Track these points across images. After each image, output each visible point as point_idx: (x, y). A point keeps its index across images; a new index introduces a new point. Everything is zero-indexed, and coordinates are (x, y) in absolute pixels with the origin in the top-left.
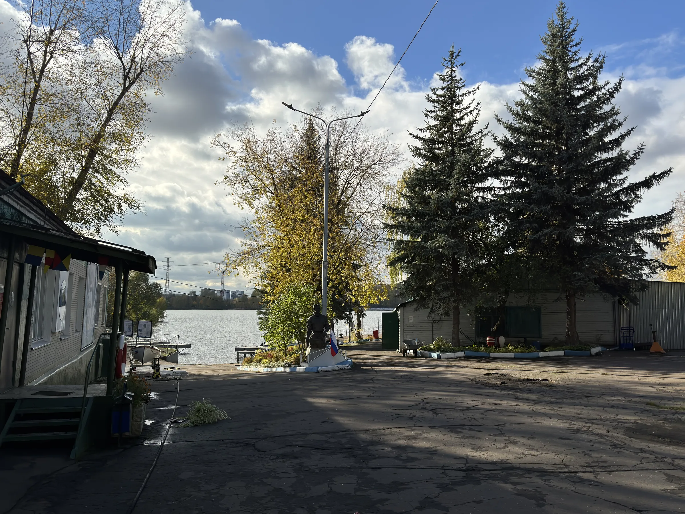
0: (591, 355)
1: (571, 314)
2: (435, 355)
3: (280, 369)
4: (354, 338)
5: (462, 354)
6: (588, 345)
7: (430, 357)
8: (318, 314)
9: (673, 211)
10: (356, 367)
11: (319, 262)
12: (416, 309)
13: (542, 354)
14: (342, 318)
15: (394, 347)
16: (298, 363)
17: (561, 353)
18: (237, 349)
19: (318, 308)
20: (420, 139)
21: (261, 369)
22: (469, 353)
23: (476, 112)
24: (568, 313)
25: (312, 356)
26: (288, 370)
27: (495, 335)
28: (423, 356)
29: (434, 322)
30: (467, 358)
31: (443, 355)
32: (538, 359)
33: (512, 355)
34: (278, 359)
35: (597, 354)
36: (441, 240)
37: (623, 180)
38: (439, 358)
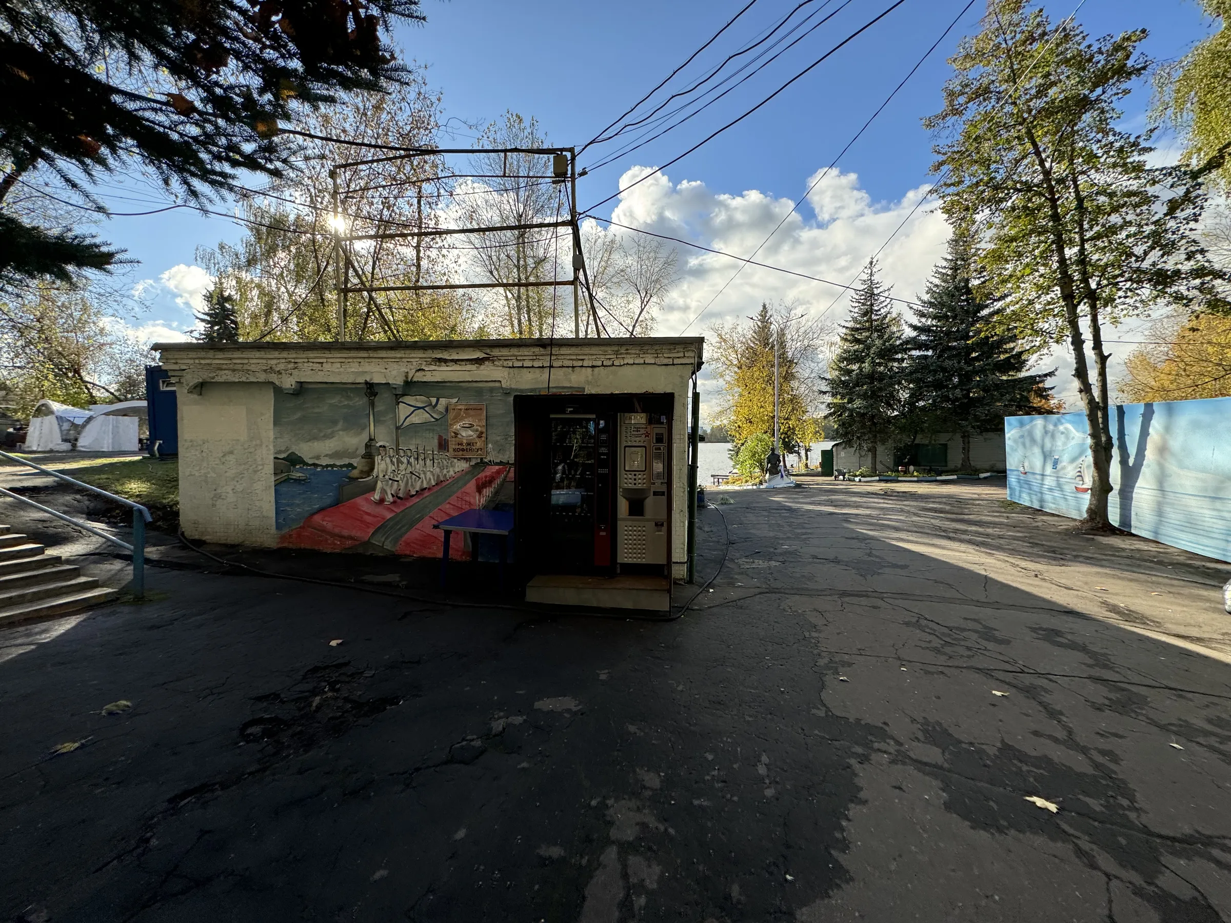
0: (980, 479)
1: (966, 450)
2: (857, 479)
3: (750, 487)
4: (802, 466)
5: (877, 478)
6: (977, 471)
7: (854, 481)
8: (773, 453)
9: (1056, 370)
10: (798, 486)
11: (773, 417)
12: (844, 448)
13: (939, 478)
14: (792, 453)
15: (830, 474)
16: (761, 483)
17: (955, 477)
18: (712, 476)
19: (773, 450)
20: (847, 328)
21: (736, 487)
22: (882, 478)
23: (889, 306)
24: (964, 449)
25: (770, 480)
26: (755, 487)
27: (907, 465)
28: (849, 480)
29: (861, 456)
30: (880, 481)
31: (863, 479)
32: (936, 481)
33: (915, 479)
34: (747, 481)
35: (985, 478)
36: (858, 403)
37: (1013, 349)
38: (860, 481)
